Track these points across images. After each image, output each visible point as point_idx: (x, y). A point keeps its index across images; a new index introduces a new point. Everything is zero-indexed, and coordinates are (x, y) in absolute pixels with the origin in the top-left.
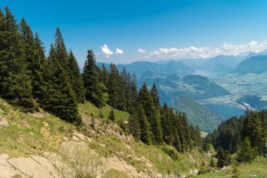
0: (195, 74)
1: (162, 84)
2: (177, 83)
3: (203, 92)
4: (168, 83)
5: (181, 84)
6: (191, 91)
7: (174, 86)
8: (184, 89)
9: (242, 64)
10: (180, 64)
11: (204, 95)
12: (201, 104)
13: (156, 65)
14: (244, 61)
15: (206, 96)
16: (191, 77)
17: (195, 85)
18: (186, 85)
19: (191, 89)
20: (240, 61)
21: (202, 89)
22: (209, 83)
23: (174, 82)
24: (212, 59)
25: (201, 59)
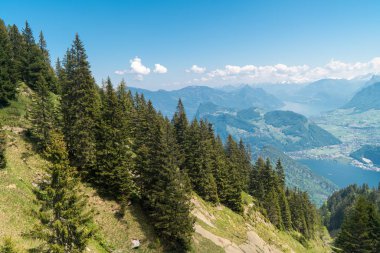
0: (284, 109)
1: (232, 125)
2: (254, 123)
3: (298, 139)
4: (240, 123)
5: (261, 125)
6: (278, 137)
7: (250, 129)
8: (267, 133)
9: (359, 94)
10: (260, 91)
11: (300, 143)
12: (294, 158)
13: (220, 92)
14: (364, 90)
15: (302, 145)
16: (277, 114)
17: (284, 127)
18: (269, 126)
19: (278, 133)
20: (357, 88)
21: (295, 135)
22: (306, 126)
23: (250, 121)
24: (311, 85)
25: (294, 85)
